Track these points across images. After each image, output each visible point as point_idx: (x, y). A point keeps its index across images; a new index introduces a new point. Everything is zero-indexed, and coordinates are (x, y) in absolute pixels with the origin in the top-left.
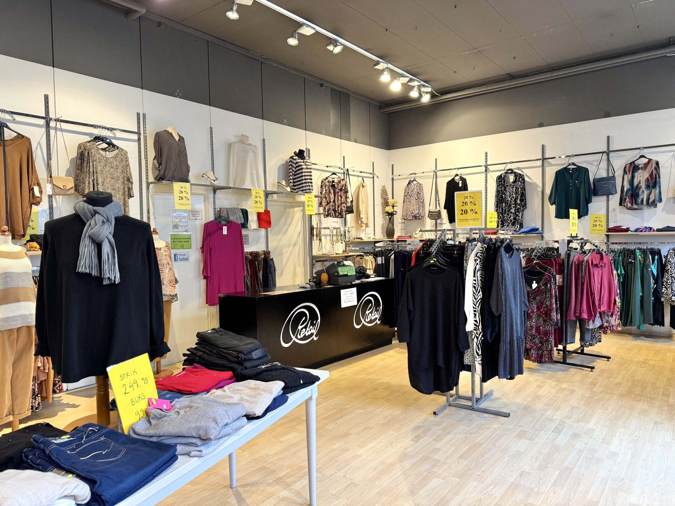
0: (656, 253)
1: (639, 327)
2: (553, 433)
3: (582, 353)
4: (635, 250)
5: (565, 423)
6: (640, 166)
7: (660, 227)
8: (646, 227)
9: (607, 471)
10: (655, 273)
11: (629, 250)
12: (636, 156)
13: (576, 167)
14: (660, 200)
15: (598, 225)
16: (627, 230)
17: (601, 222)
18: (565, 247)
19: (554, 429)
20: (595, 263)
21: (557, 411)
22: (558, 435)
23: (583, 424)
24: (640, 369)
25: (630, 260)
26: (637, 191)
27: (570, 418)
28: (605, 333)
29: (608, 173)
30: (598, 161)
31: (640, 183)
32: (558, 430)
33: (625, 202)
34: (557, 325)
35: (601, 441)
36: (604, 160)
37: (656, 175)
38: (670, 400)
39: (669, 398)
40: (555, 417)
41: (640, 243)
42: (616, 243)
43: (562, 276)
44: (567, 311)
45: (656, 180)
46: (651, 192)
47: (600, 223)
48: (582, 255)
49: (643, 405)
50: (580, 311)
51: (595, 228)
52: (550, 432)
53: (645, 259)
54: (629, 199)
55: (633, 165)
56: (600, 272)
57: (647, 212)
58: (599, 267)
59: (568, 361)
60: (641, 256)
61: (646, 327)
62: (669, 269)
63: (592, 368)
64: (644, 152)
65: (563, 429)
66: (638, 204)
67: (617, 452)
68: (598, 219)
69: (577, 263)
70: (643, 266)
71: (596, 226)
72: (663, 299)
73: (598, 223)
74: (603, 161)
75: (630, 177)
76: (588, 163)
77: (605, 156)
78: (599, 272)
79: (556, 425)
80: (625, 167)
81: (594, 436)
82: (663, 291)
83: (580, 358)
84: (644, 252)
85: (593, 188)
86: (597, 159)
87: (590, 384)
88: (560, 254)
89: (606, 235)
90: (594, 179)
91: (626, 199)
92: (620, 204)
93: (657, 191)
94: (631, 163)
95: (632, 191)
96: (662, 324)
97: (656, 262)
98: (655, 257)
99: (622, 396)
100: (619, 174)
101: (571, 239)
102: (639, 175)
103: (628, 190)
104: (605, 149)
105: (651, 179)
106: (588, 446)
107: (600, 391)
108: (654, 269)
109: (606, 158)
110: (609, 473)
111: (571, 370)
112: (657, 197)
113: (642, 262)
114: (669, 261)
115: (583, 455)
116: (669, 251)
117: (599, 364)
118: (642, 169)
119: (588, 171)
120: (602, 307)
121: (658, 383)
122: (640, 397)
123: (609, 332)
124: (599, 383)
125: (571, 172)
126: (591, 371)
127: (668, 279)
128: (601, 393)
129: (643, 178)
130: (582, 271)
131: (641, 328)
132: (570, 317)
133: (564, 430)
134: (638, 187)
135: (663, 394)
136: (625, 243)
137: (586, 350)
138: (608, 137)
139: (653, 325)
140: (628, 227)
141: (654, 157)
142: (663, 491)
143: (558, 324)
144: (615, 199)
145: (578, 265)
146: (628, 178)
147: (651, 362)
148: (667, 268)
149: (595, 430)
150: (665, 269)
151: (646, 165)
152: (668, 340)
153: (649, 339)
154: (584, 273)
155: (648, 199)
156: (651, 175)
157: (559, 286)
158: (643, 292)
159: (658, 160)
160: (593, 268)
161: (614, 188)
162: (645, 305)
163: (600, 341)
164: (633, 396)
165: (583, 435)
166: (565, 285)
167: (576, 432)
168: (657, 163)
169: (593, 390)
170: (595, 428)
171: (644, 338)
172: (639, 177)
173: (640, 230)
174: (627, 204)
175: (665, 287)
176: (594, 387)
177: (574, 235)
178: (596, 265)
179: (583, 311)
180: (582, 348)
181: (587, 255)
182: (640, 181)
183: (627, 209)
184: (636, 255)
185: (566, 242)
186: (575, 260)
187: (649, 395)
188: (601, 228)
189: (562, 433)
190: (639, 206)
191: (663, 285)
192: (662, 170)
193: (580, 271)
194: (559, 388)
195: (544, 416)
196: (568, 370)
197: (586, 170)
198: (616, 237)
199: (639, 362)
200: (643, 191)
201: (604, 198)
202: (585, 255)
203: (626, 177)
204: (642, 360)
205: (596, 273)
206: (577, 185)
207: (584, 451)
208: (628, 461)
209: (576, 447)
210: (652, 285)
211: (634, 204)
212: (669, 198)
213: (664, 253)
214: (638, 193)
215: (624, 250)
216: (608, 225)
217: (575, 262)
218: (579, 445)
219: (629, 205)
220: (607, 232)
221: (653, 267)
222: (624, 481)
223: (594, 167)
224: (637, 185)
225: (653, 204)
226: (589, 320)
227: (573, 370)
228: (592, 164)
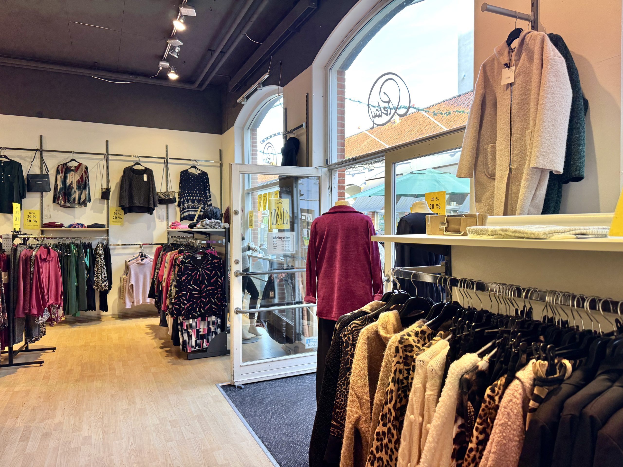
0: (87, 246)
1: (74, 315)
2: (21, 443)
3: (27, 350)
4: (70, 244)
5: (30, 427)
6: (72, 169)
7: (90, 224)
8: (78, 224)
9: (87, 457)
10: (88, 265)
11: (64, 244)
12: (67, 159)
13: (8, 160)
14: (90, 201)
15: (32, 221)
16: (61, 226)
17: (36, 217)
18: (9, 242)
19: (20, 438)
20: (43, 257)
21: (17, 418)
22: (27, 443)
23: (49, 421)
24: (85, 352)
25: (66, 254)
26: (69, 191)
27: (34, 420)
28: (52, 325)
29: (41, 171)
30: (31, 158)
31: (72, 184)
32: (25, 438)
33: (58, 200)
34: (4, 326)
35: (71, 431)
36: (38, 158)
37: (86, 178)
38: (116, 372)
39: (115, 371)
40: (17, 425)
41: (73, 238)
42: (52, 238)
43: (7, 273)
44: (14, 309)
45: (86, 182)
46: (82, 193)
47: (35, 219)
48: (28, 250)
49: (98, 384)
50: (30, 307)
51: (29, 223)
52: (17, 443)
53: (79, 252)
54: (63, 198)
55: (65, 167)
56: (48, 266)
57: (78, 210)
58: (47, 262)
59: (15, 362)
60: (75, 249)
61: (81, 314)
62: (99, 260)
63: (41, 362)
64: (76, 156)
65: (30, 434)
66: (71, 202)
67: (90, 435)
68: (32, 215)
69: (24, 258)
70: (78, 259)
71: (30, 221)
72: (94, 287)
73: (32, 219)
74: (36, 158)
75: (62, 177)
76: (21, 158)
77: (38, 155)
78: (46, 266)
79: (21, 433)
80: (58, 168)
81: (64, 429)
82: (95, 279)
83: (25, 355)
84: (77, 245)
85: (26, 183)
86: (30, 156)
87: (43, 379)
88: (4, 250)
89: (41, 230)
90: (28, 175)
91: (59, 197)
92: (54, 201)
93: (87, 192)
94: (63, 165)
95: (65, 190)
96: (94, 309)
97: (88, 254)
98: (87, 250)
99: (77, 381)
100: (52, 173)
101: (15, 233)
102: (71, 177)
103: (61, 189)
104: (38, 147)
105: (82, 181)
106: (61, 441)
107: (55, 383)
108: (87, 261)
109: (39, 155)
110: (89, 458)
111: (19, 370)
112: (87, 198)
113: (77, 255)
114: (98, 253)
115: (59, 452)
116: (98, 244)
117: (45, 356)
118: (73, 171)
119: (21, 166)
120: (50, 300)
121: (103, 361)
122: (92, 378)
123: (55, 323)
124: (51, 376)
125: (2, 164)
126: (40, 366)
127: (98, 269)
128: (56, 384)
129: (75, 179)
130: (31, 267)
131: (77, 315)
132: (19, 315)
133: (32, 435)
134: (70, 187)
135: (110, 369)
136: (60, 238)
137: (31, 346)
138: (41, 137)
139: (86, 310)
140: (62, 223)
141: (84, 162)
142: (137, 453)
143: (5, 324)
144: (49, 196)
145: (26, 259)
146: (61, 178)
147: (92, 344)
148: (97, 260)
149: (63, 422)
150: (95, 260)
151: (77, 168)
152: (99, 321)
153: (83, 324)
154: (32, 267)
155: (79, 199)
156: (82, 177)
157: (4, 284)
158: (78, 282)
159: (87, 165)
160: (41, 263)
161: (48, 186)
162: (80, 293)
163: (45, 334)
164: (86, 378)
165: (54, 432)
166: (12, 282)
167: (45, 431)
168: (86, 168)
169: (49, 384)
170: (62, 421)
171: (79, 324)
172: (71, 178)
173: (74, 226)
174: (61, 202)
175: (96, 276)
176: (49, 380)
177: (17, 229)
178: (44, 260)
179: (32, 307)
180: (26, 345)
181: (34, 250)
182: (72, 182)
183: (61, 206)
184: (71, 248)
185: (11, 237)
186: (22, 255)
187: (99, 373)
188: (35, 224)
189: (31, 439)
190: (72, 204)
191: (94, 274)
192: (90, 175)
193: (29, 267)
194: (11, 392)
195: (4, 429)
196: (16, 372)
197: (20, 165)
198: (51, 233)
199: (81, 346)
200: (75, 192)
201: (38, 195)
202: (32, 250)
203: (59, 176)
204: (84, 344)
205: (44, 267)
206: (10, 179)
207: (59, 448)
208: (102, 440)
209: (49, 447)
210: (86, 275)
211: (67, 202)
212: (96, 199)
213: (94, 247)
214: (71, 192)
215: (60, 245)
216: (42, 221)
217: (22, 257)
218: (52, 444)
219: (63, 203)
220: (42, 227)
221: (86, 259)
222: (104, 460)
223: (27, 163)
224: (70, 185)
225: (83, 203)
226: (38, 315)
227: (21, 370)
228: (25, 160)
